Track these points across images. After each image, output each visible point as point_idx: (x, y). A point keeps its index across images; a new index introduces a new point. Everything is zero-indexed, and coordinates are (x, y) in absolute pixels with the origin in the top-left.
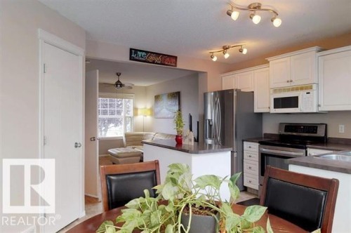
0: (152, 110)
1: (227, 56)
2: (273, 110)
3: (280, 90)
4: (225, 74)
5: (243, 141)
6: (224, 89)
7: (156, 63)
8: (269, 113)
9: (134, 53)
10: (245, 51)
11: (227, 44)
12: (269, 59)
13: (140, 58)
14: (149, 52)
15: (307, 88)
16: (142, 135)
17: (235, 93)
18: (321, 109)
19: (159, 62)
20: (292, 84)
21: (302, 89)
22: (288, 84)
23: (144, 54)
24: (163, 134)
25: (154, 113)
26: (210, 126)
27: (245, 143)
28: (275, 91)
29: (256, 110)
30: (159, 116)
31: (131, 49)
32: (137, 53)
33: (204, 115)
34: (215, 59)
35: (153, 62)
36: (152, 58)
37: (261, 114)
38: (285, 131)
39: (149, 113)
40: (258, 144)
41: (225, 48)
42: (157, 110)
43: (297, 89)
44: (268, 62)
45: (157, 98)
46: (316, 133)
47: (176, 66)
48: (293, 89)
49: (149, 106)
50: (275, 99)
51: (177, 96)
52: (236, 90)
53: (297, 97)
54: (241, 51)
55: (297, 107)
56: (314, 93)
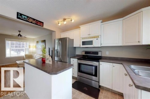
0: (36, 46)
1: (65, 23)
2: (82, 46)
3: (85, 38)
4: (62, 33)
5: (70, 58)
6: (62, 38)
7: (33, 23)
8: (80, 47)
9: (19, 15)
10: (73, 21)
11: (66, 17)
12: (80, 26)
13: (24, 19)
14: (29, 17)
15: (97, 37)
16: (32, 55)
17: (68, 39)
18: (102, 46)
19: (35, 23)
20: (90, 36)
21: (94, 37)
22: (88, 36)
23: (25, 17)
24: (39, 54)
25: (36, 47)
26: (57, 52)
27: (71, 59)
28: (83, 38)
29: (74, 46)
30: (38, 48)
31: (18, 13)
32: (21, 16)
33: (55, 48)
34: (60, 25)
35: (32, 22)
36: (31, 20)
37: (75, 48)
38: (85, 54)
39: (35, 47)
40: (77, 59)
41: (65, 20)
42: (37, 46)
43: (92, 38)
44: (80, 28)
45: (37, 42)
46: (98, 55)
47: (43, 26)
48: (90, 38)
49: (35, 45)
50: (83, 42)
51: (44, 41)
52: (68, 38)
53: (92, 41)
54: (71, 20)
55: (92, 45)
56: (99, 39)
